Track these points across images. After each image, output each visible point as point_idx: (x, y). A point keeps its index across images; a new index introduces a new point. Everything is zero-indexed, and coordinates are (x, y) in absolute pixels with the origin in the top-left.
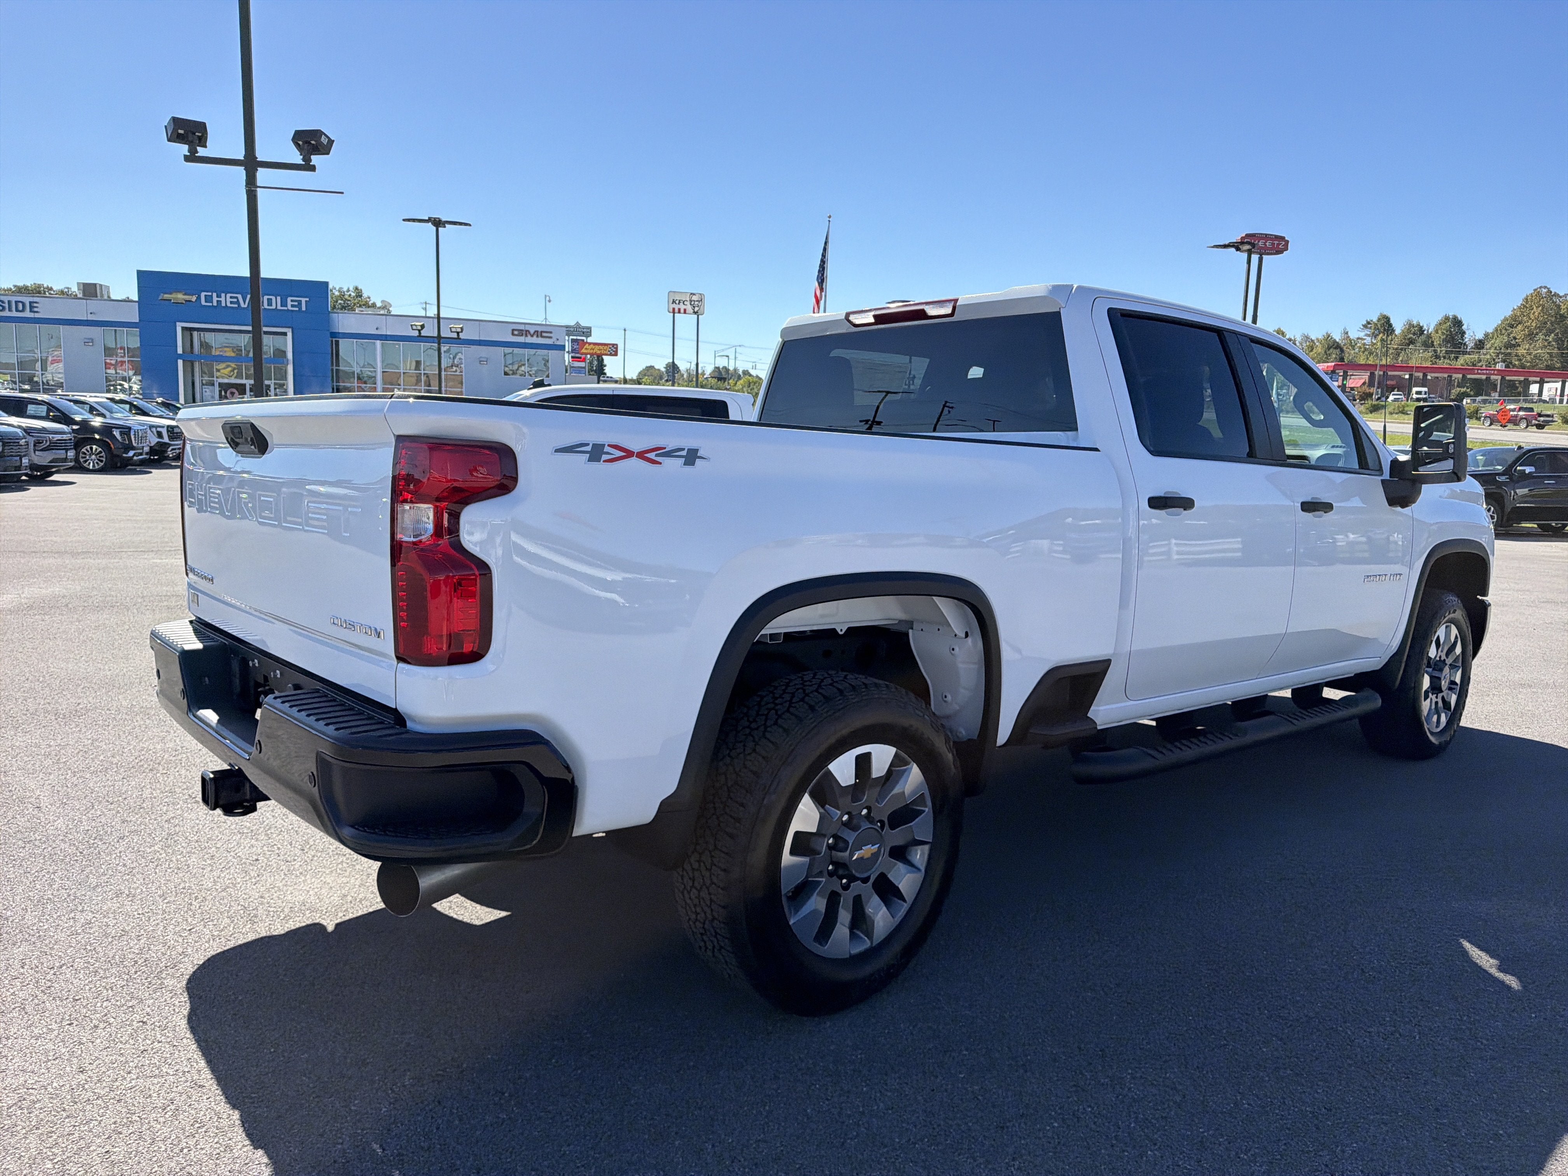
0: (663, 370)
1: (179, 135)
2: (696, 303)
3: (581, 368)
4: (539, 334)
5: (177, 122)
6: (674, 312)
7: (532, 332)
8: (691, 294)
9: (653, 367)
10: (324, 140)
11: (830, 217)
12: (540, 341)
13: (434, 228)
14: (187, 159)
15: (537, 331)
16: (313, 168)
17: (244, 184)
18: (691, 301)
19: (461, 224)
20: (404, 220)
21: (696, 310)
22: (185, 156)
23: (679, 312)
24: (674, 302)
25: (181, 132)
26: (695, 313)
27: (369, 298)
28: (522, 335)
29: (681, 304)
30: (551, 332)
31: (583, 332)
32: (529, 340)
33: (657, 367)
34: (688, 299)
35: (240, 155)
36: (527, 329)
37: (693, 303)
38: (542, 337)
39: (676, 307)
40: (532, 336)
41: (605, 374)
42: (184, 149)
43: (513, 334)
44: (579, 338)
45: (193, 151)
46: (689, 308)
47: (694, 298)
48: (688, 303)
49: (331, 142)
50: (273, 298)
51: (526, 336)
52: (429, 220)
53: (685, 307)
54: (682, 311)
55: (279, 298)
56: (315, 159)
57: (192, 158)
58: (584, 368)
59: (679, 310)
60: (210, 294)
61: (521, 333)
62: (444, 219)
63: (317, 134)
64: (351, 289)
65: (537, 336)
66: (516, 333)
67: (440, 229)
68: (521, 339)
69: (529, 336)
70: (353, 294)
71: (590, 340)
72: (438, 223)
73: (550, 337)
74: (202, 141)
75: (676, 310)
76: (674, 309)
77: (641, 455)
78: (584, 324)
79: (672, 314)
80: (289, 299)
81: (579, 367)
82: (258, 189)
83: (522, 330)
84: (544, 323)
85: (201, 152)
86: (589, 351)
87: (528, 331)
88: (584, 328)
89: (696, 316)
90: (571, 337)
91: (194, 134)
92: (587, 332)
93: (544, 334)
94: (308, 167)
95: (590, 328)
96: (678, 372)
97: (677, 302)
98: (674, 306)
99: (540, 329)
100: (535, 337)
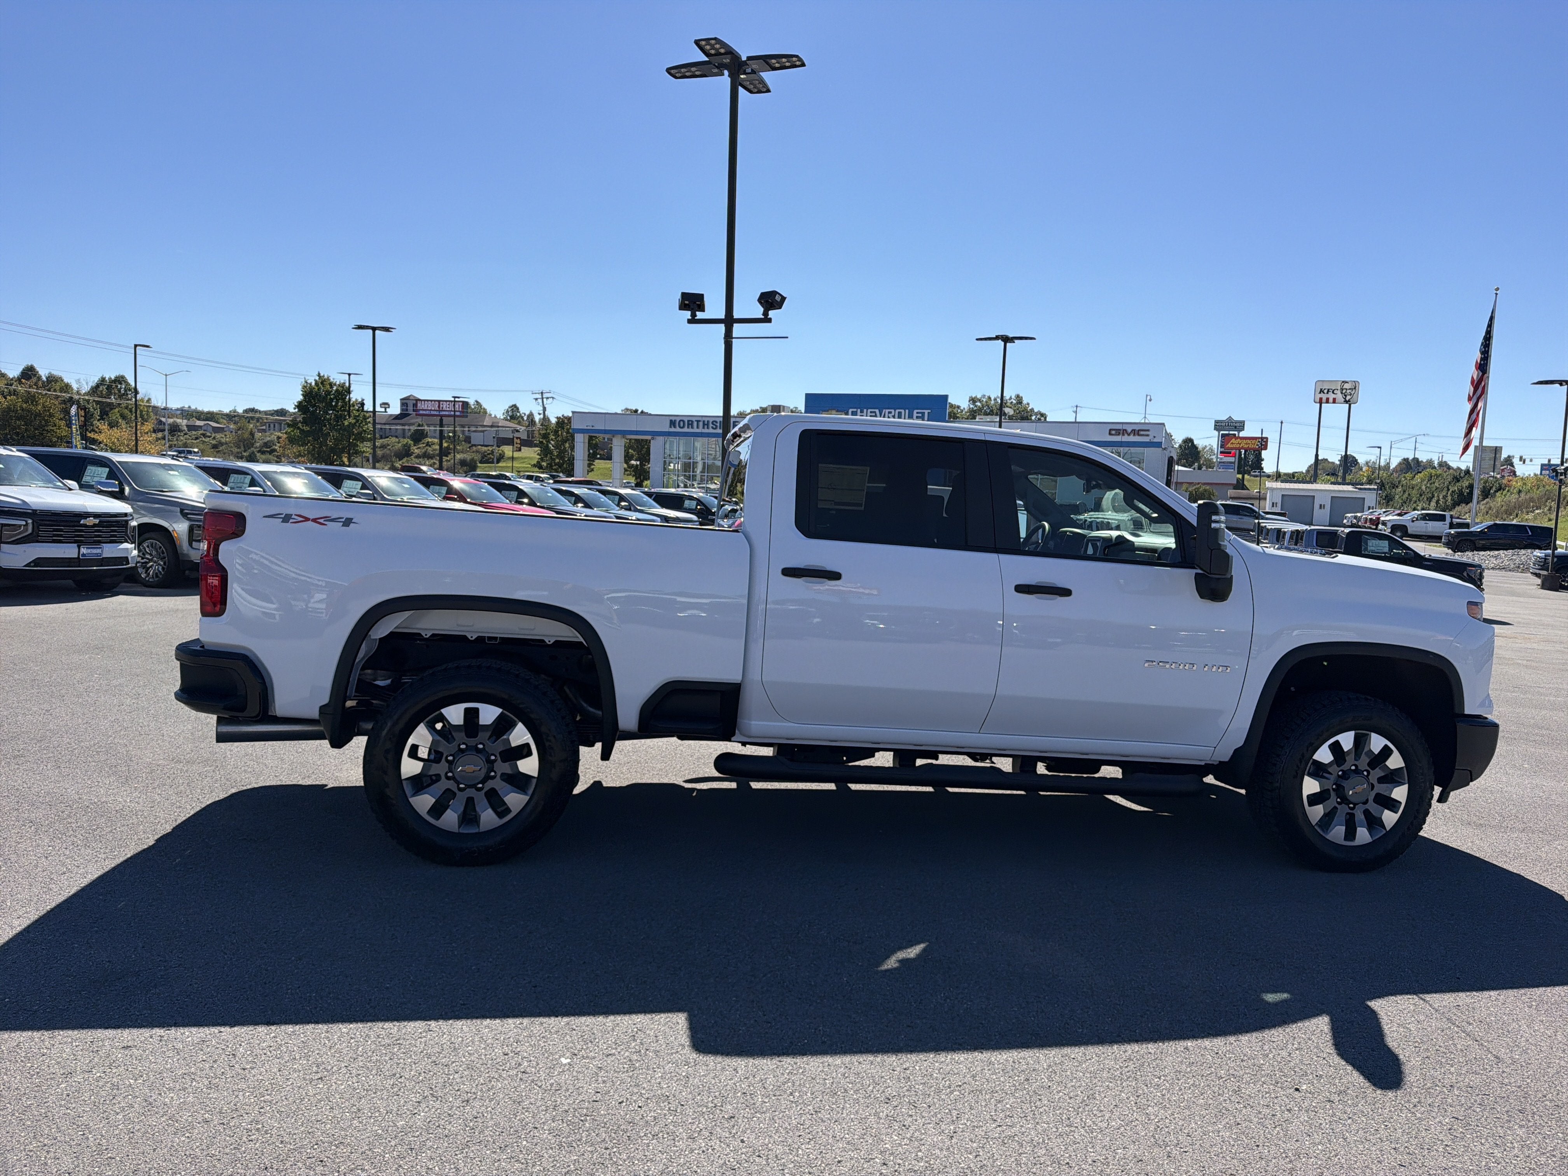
0: (1338, 463)
1: (686, 305)
2: (1348, 391)
3: (1231, 463)
4: (1136, 432)
5: (685, 296)
6: (1321, 402)
7: (1129, 430)
8: (1343, 382)
9: (1327, 460)
10: (778, 298)
11: (1497, 289)
12: (1137, 439)
13: (1003, 343)
14: (690, 322)
15: (1134, 430)
16: (769, 321)
17: (723, 336)
18: (1342, 389)
19: (1026, 338)
20: (977, 339)
21: (1347, 399)
22: (688, 320)
23: (1327, 401)
24: (1322, 391)
25: (687, 302)
26: (1346, 402)
27: (1028, 404)
28: (1119, 435)
29: (1330, 393)
30: (1148, 430)
31: (1236, 427)
32: (1126, 438)
33: (1330, 460)
34: (1339, 388)
35: (722, 316)
36: (1124, 428)
37: (1344, 391)
38: (1139, 435)
39: (1324, 397)
40: (1129, 435)
41: (1262, 469)
42: (688, 314)
43: (1110, 434)
44: (1231, 432)
45: (693, 315)
46: (1339, 397)
47: (1346, 386)
48: (1339, 392)
49: (783, 299)
50: (903, 411)
51: (1123, 435)
52: (997, 338)
53: (1334, 396)
54: (1331, 400)
55: (907, 411)
56: (772, 314)
57: (693, 321)
58: (1234, 463)
59: (1328, 399)
60: (855, 410)
61: (1118, 432)
62: (1011, 335)
63: (774, 293)
64: (1013, 397)
65: (1134, 435)
66: (1113, 432)
67: (1008, 345)
68: (1118, 438)
69: (1126, 435)
70: (1014, 402)
71: (1242, 434)
72: (1006, 340)
73: (1148, 435)
74: (702, 308)
75: (1324, 400)
76: (1321, 399)
77: (315, 520)
78: (1236, 418)
79: (1318, 405)
80: (915, 411)
81: (1228, 462)
82: (734, 340)
83: (1120, 430)
84: (1143, 421)
85: (700, 315)
86: (1234, 446)
87: (1126, 430)
88: (1236, 422)
89: (1348, 405)
90: (1222, 432)
91: (695, 303)
92: (1240, 426)
93: (1142, 433)
94: (766, 320)
95: (1244, 422)
96: (1356, 465)
97: (1326, 391)
98: (1322, 395)
99: (1137, 428)
100: (1132, 436)
